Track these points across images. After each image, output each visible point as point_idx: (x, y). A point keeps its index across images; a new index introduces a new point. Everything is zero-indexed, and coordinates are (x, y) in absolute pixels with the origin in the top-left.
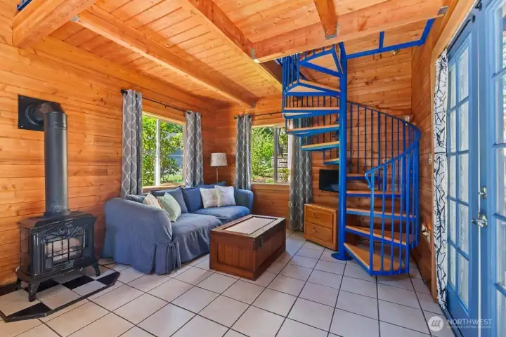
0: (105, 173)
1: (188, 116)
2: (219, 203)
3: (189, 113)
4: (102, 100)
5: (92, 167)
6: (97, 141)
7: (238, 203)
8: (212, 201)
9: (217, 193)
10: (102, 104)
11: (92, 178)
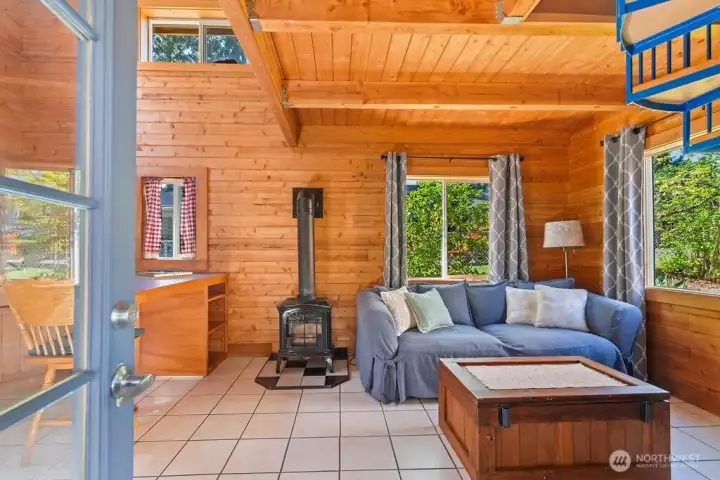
0: (366, 258)
1: (492, 165)
2: (538, 319)
3: (495, 160)
4: (362, 174)
5: (351, 252)
6: (357, 222)
7: (591, 328)
8: (524, 313)
9: (539, 300)
10: (362, 179)
11: (352, 264)
